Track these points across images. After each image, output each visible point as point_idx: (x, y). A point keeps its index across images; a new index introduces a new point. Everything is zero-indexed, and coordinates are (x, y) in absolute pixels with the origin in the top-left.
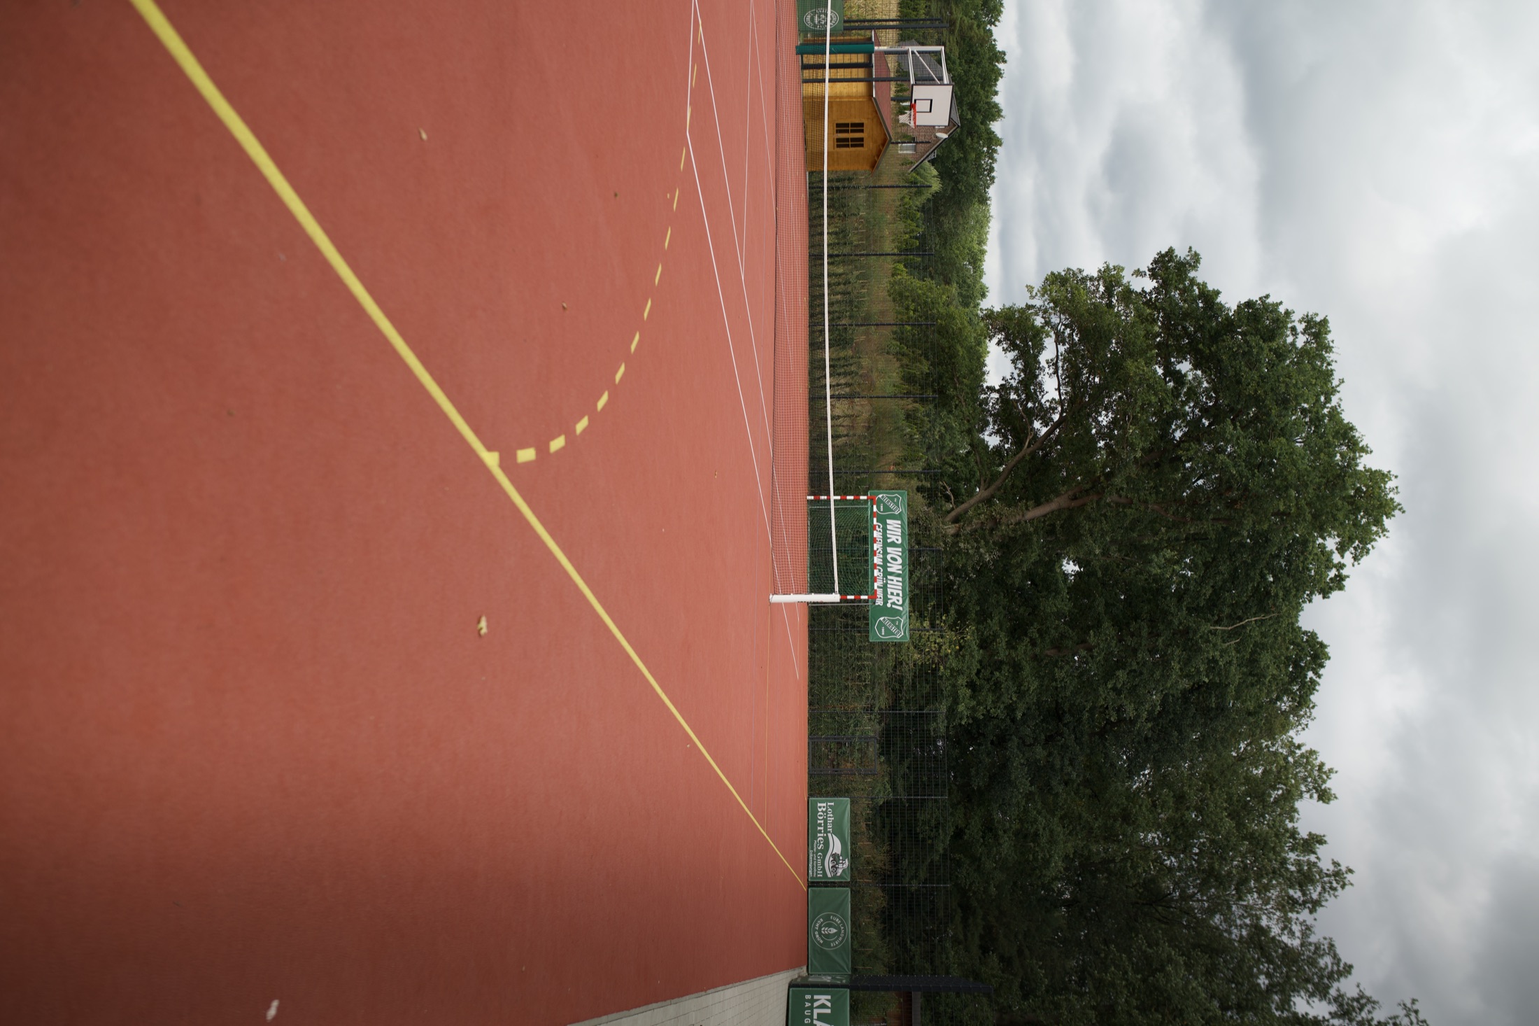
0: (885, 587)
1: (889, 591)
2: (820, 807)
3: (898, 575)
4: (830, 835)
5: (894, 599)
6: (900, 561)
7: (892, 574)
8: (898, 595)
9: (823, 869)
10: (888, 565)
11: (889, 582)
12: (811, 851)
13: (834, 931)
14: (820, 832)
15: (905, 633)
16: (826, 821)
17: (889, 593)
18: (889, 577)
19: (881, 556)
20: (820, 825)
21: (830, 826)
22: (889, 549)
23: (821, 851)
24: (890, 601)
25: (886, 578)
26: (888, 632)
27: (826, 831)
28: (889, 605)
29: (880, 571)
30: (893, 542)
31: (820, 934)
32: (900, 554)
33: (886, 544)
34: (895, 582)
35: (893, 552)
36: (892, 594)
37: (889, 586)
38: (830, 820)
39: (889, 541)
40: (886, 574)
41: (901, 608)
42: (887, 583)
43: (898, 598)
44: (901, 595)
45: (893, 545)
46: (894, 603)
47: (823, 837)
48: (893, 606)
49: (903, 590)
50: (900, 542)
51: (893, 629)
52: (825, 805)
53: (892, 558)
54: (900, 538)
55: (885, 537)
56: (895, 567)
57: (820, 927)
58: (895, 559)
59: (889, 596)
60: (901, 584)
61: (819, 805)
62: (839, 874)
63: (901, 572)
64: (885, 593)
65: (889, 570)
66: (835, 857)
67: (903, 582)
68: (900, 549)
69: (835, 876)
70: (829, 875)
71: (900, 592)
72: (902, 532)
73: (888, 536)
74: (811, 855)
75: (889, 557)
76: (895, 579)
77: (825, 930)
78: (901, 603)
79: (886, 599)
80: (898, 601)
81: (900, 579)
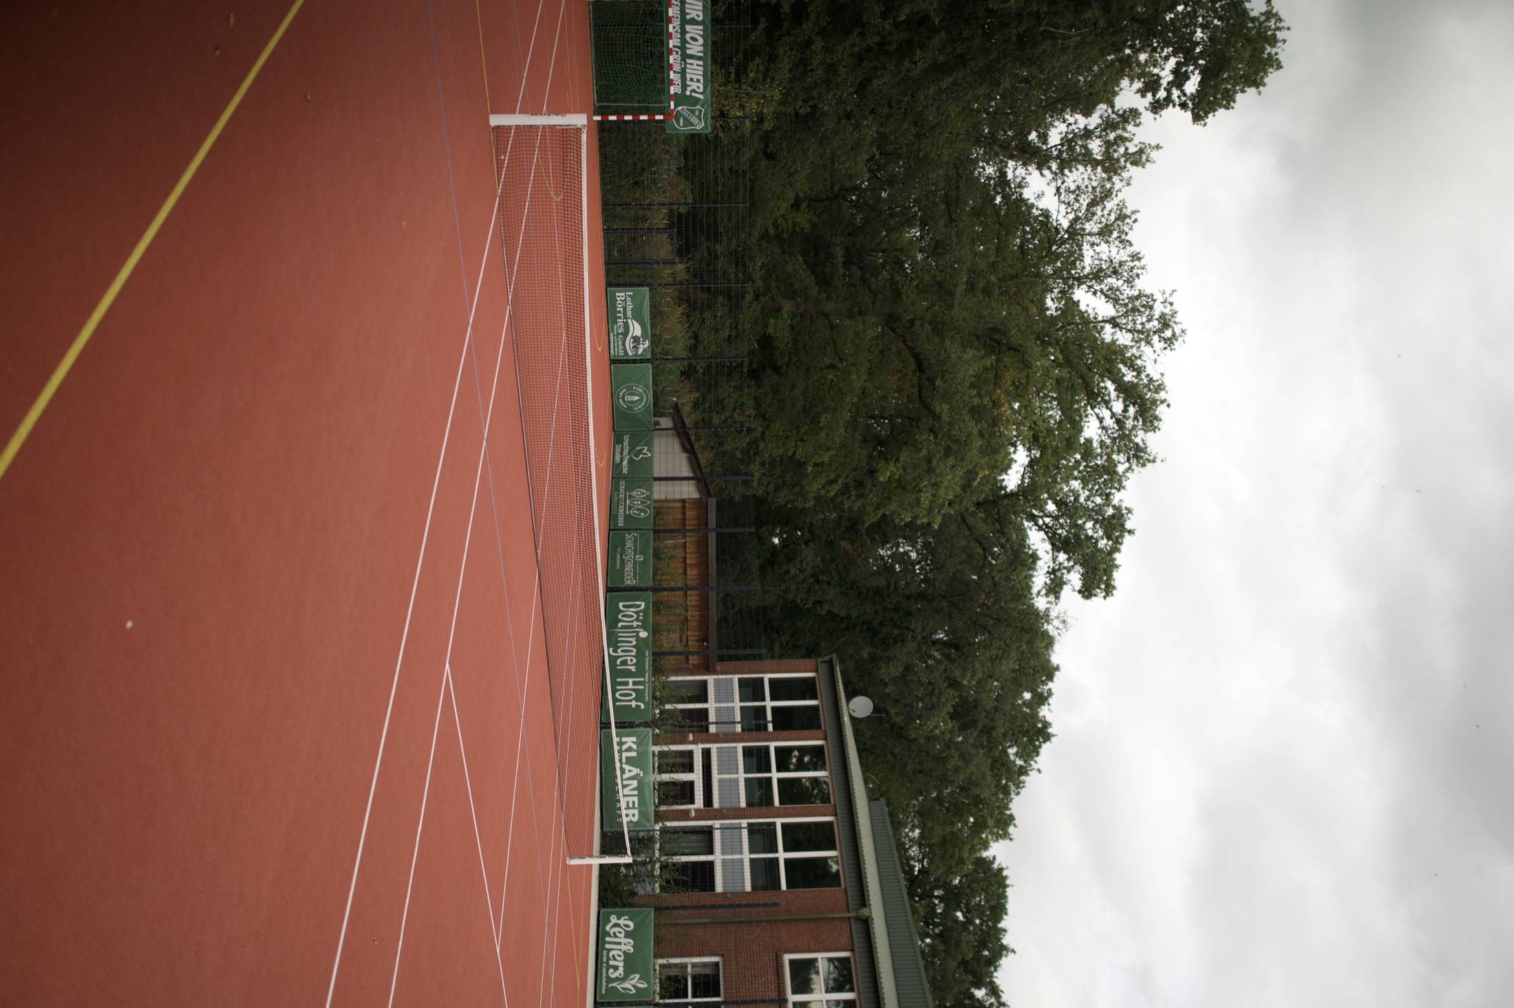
0: (683, 73)
1: (688, 76)
2: (619, 297)
3: (699, 58)
4: (629, 321)
5: (694, 85)
6: (701, 41)
7: (692, 57)
8: (698, 81)
9: (625, 349)
10: (687, 46)
11: (688, 66)
12: (611, 334)
13: (636, 398)
14: (620, 318)
15: (706, 123)
16: (625, 309)
17: (688, 79)
18: (688, 61)
19: (679, 36)
20: (620, 312)
21: (629, 314)
22: (688, 28)
23: (621, 334)
24: (689, 89)
25: (685, 62)
26: (688, 122)
27: (625, 316)
28: (688, 93)
29: (677, 53)
30: (693, 19)
31: (624, 401)
32: (701, 33)
33: (684, 22)
34: (695, 67)
35: (694, 31)
36: (692, 80)
37: (688, 71)
38: (630, 308)
39: (688, 17)
40: (685, 57)
41: (701, 97)
42: (685, 67)
43: (698, 84)
44: (702, 81)
45: (693, 22)
46: (693, 91)
47: (623, 322)
48: (693, 94)
49: (705, 75)
50: (701, 18)
51: (694, 120)
52: (623, 294)
53: (692, 39)
54: (701, 14)
55: (683, 13)
56: (696, 48)
57: (624, 396)
58: (694, 39)
59: (688, 83)
60: (702, 68)
61: (617, 294)
62: (640, 353)
63: (701, 54)
64: (684, 78)
65: (688, 52)
66: (636, 339)
67: (704, 66)
68: (701, 27)
69: (636, 354)
70: (630, 354)
71: (701, 78)
72: (704, 6)
73: (687, 11)
74: (612, 338)
75: (688, 37)
76: (695, 62)
77: (629, 398)
78: (701, 90)
79: (684, 86)
80: (699, 88)
81: (701, 63)
